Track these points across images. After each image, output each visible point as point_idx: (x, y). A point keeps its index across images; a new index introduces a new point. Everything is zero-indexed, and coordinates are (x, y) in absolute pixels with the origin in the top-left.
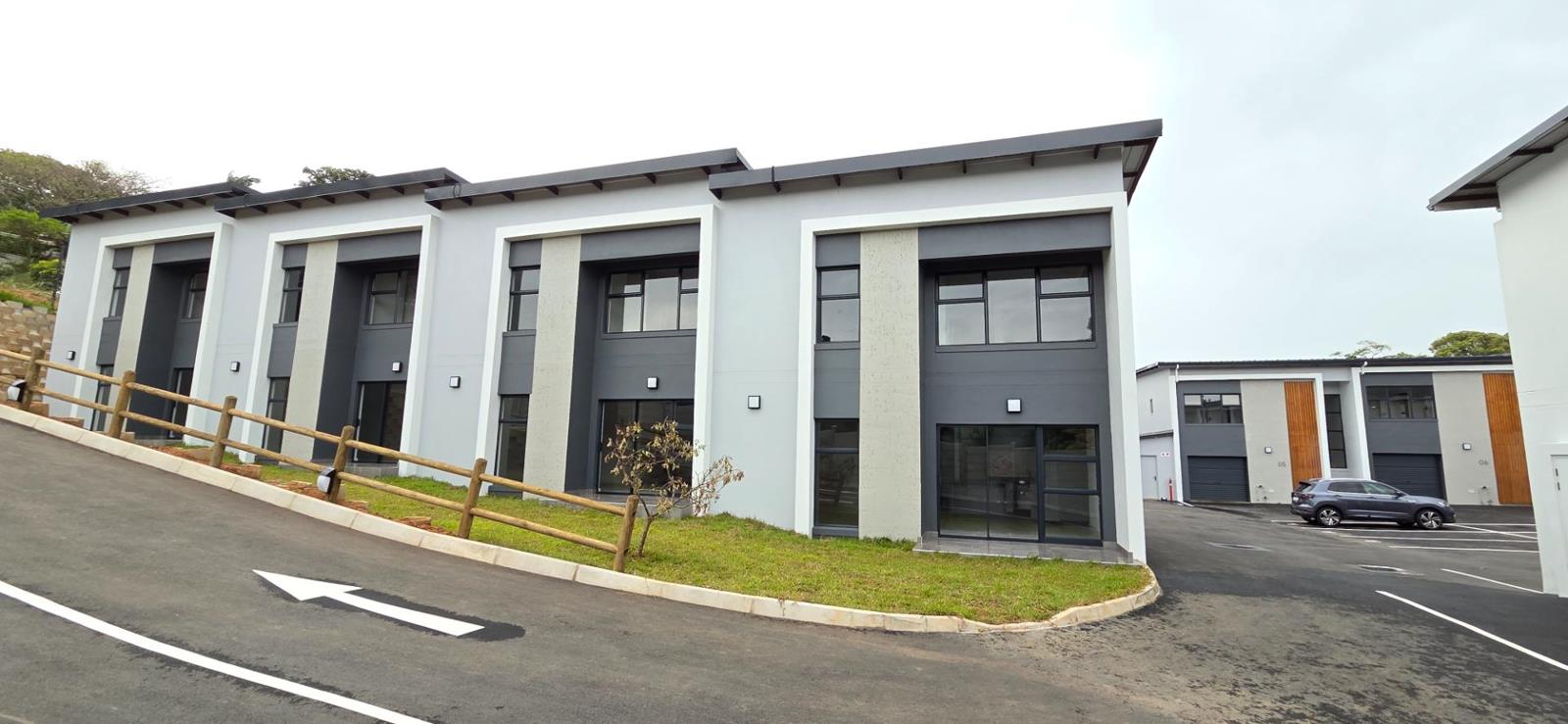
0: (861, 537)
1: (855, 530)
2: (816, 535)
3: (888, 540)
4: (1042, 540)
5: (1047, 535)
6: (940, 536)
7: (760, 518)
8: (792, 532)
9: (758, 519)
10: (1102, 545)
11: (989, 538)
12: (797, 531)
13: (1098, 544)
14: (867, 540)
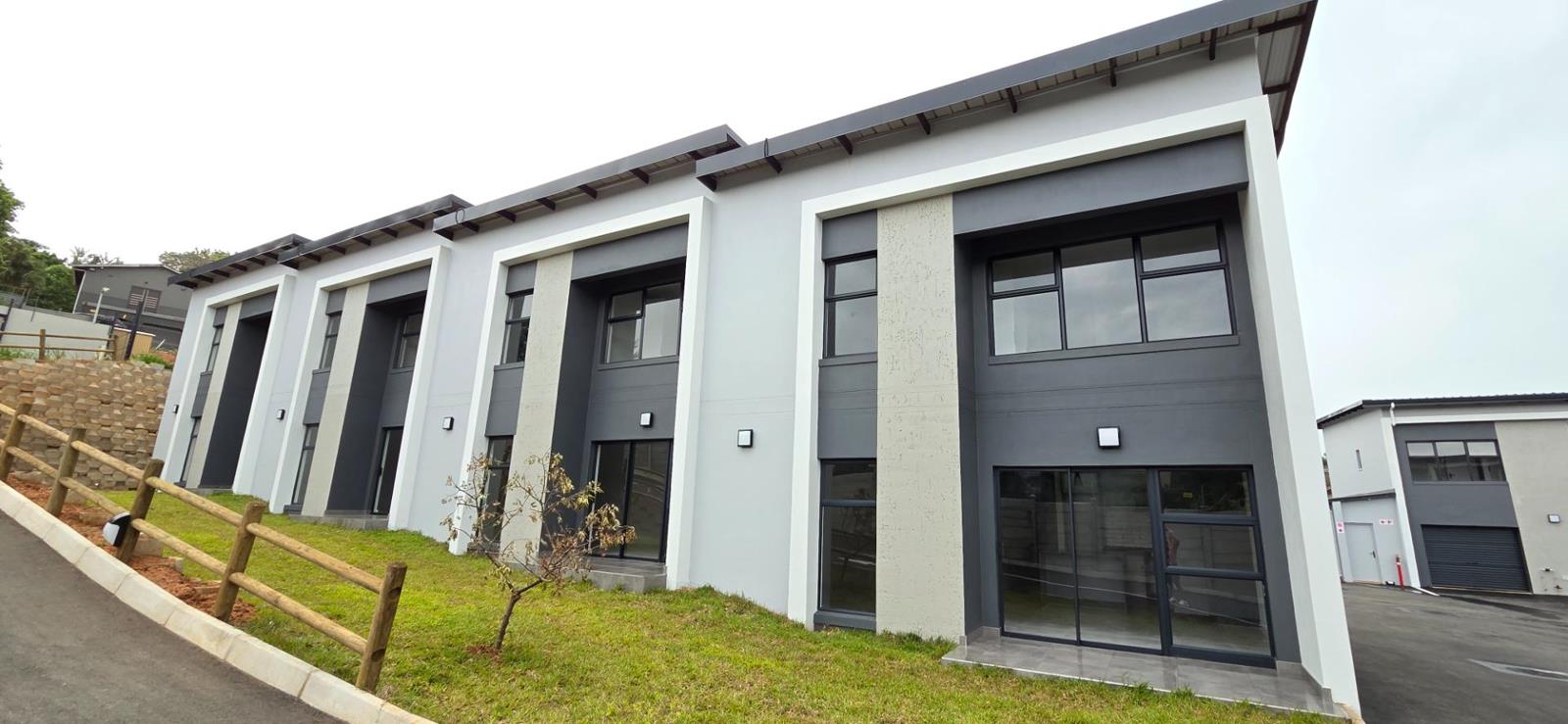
0: (879, 631)
1: (871, 619)
2: (819, 624)
3: (916, 638)
4: (1168, 650)
5: (1177, 641)
6: (1003, 633)
7: (749, 596)
8: (781, 619)
9: (746, 597)
10: (1273, 666)
11: (1080, 643)
12: (790, 617)
13: (1266, 663)
14: (888, 636)
